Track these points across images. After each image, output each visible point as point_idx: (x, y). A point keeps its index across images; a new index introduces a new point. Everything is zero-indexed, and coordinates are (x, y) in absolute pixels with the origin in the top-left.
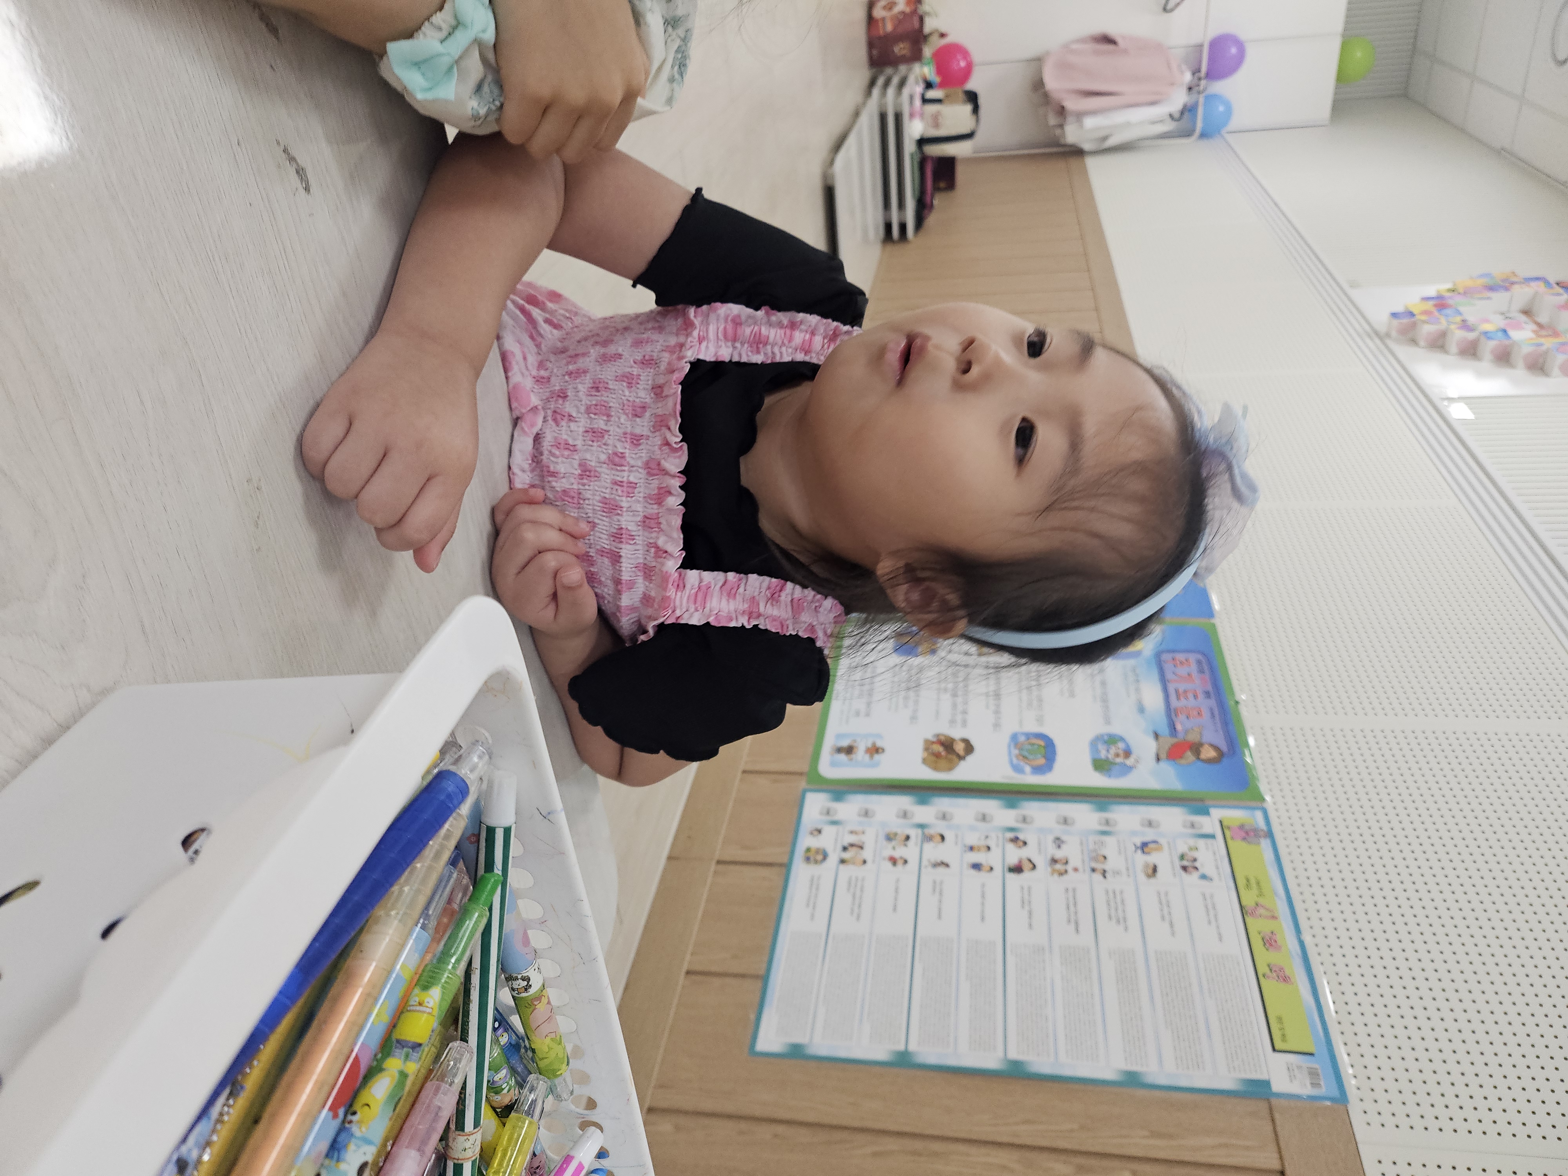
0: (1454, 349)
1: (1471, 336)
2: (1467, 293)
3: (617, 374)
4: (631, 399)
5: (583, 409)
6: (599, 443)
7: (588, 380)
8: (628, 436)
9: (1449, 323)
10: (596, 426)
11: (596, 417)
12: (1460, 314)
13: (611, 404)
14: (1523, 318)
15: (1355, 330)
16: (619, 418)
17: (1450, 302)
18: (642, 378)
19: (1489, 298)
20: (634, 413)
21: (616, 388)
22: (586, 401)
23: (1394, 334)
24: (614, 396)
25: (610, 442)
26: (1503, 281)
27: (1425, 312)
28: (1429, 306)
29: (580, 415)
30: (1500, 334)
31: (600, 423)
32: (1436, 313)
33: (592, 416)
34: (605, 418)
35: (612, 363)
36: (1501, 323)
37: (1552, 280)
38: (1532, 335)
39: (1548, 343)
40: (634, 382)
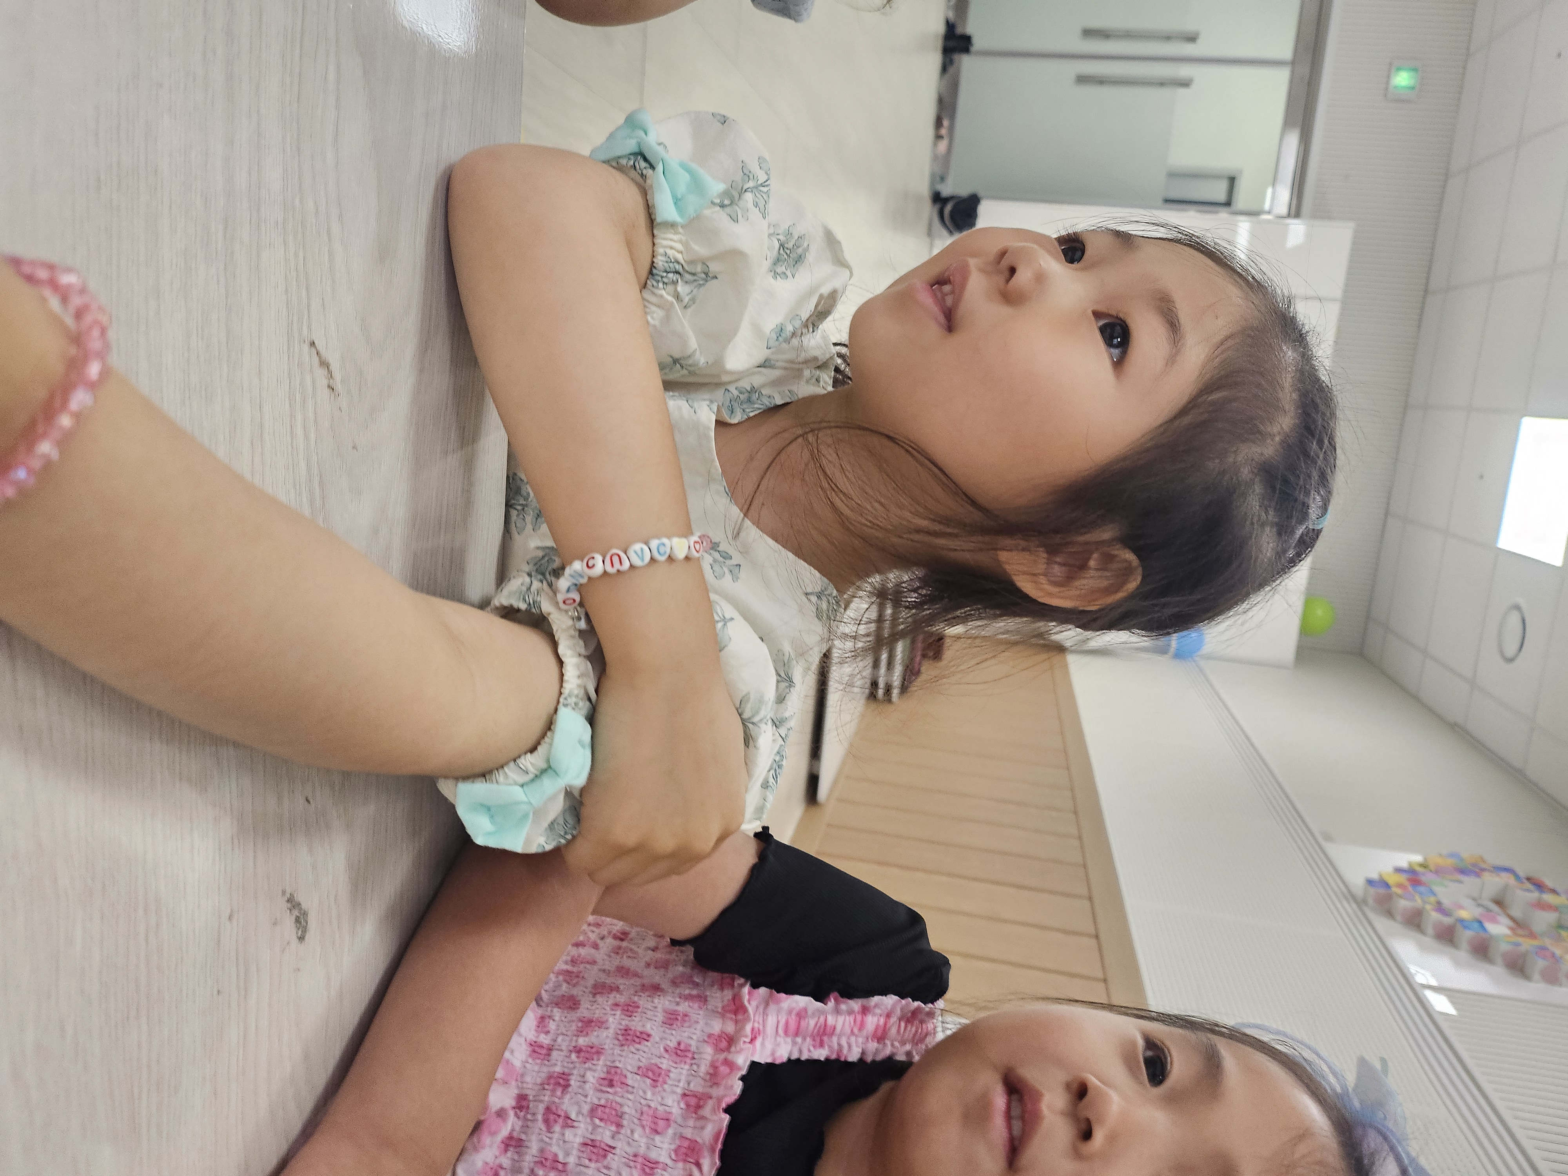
0: (1430, 931)
1: (1447, 920)
2: (1439, 871)
3: (641, 1064)
4: (653, 1105)
5: (586, 1108)
6: (599, 1165)
7: (599, 1067)
8: (640, 1160)
9: (1424, 902)
10: (599, 1138)
11: (602, 1124)
12: (1435, 895)
13: (626, 1109)
14: (1495, 908)
15: (1332, 889)
16: (632, 1132)
17: (1423, 879)
18: (671, 1075)
19: (1461, 882)
20: (653, 1126)
21: (636, 1085)
22: (593, 1098)
23: (1371, 901)
24: (630, 1096)
25: (614, 1165)
26: (1474, 865)
27: (1400, 885)
28: (1402, 878)
29: (581, 1118)
30: (1476, 925)
31: (605, 1134)
32: (1410, 889)
33: (597, 1121)
34: (613, 1128)
35: (637, 1046)
36: (1477, 912)
37: (1521, 874)
38: (1507, 931)
39: (1527, 944)
40: (661, 1079)
